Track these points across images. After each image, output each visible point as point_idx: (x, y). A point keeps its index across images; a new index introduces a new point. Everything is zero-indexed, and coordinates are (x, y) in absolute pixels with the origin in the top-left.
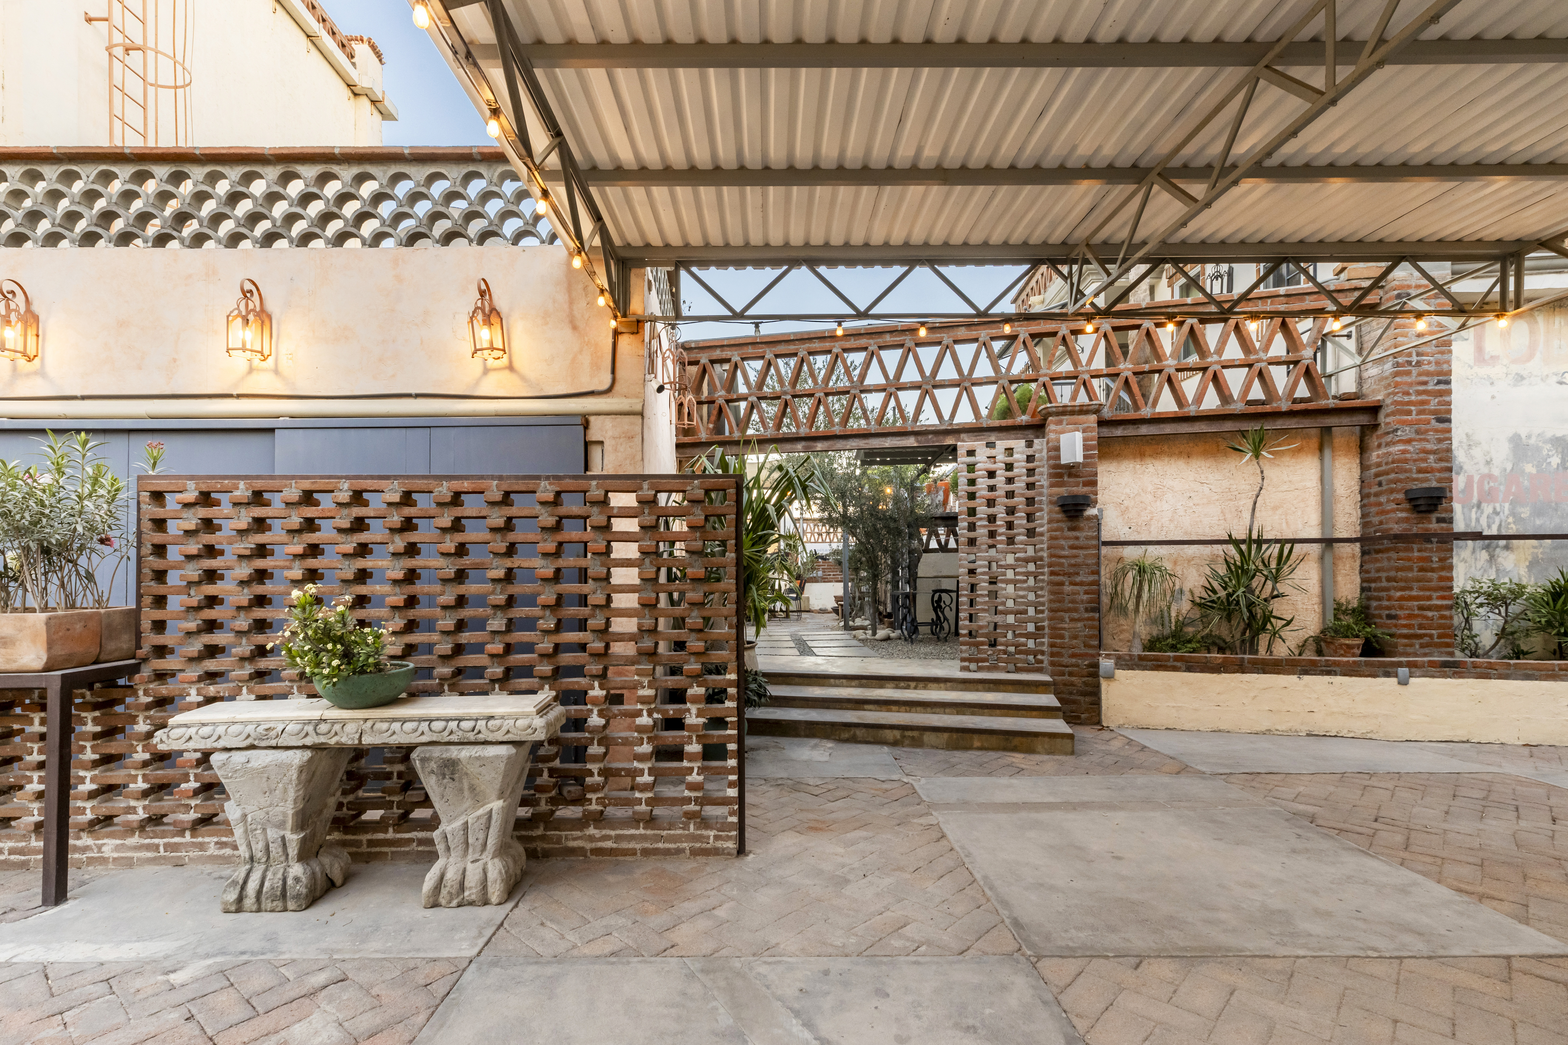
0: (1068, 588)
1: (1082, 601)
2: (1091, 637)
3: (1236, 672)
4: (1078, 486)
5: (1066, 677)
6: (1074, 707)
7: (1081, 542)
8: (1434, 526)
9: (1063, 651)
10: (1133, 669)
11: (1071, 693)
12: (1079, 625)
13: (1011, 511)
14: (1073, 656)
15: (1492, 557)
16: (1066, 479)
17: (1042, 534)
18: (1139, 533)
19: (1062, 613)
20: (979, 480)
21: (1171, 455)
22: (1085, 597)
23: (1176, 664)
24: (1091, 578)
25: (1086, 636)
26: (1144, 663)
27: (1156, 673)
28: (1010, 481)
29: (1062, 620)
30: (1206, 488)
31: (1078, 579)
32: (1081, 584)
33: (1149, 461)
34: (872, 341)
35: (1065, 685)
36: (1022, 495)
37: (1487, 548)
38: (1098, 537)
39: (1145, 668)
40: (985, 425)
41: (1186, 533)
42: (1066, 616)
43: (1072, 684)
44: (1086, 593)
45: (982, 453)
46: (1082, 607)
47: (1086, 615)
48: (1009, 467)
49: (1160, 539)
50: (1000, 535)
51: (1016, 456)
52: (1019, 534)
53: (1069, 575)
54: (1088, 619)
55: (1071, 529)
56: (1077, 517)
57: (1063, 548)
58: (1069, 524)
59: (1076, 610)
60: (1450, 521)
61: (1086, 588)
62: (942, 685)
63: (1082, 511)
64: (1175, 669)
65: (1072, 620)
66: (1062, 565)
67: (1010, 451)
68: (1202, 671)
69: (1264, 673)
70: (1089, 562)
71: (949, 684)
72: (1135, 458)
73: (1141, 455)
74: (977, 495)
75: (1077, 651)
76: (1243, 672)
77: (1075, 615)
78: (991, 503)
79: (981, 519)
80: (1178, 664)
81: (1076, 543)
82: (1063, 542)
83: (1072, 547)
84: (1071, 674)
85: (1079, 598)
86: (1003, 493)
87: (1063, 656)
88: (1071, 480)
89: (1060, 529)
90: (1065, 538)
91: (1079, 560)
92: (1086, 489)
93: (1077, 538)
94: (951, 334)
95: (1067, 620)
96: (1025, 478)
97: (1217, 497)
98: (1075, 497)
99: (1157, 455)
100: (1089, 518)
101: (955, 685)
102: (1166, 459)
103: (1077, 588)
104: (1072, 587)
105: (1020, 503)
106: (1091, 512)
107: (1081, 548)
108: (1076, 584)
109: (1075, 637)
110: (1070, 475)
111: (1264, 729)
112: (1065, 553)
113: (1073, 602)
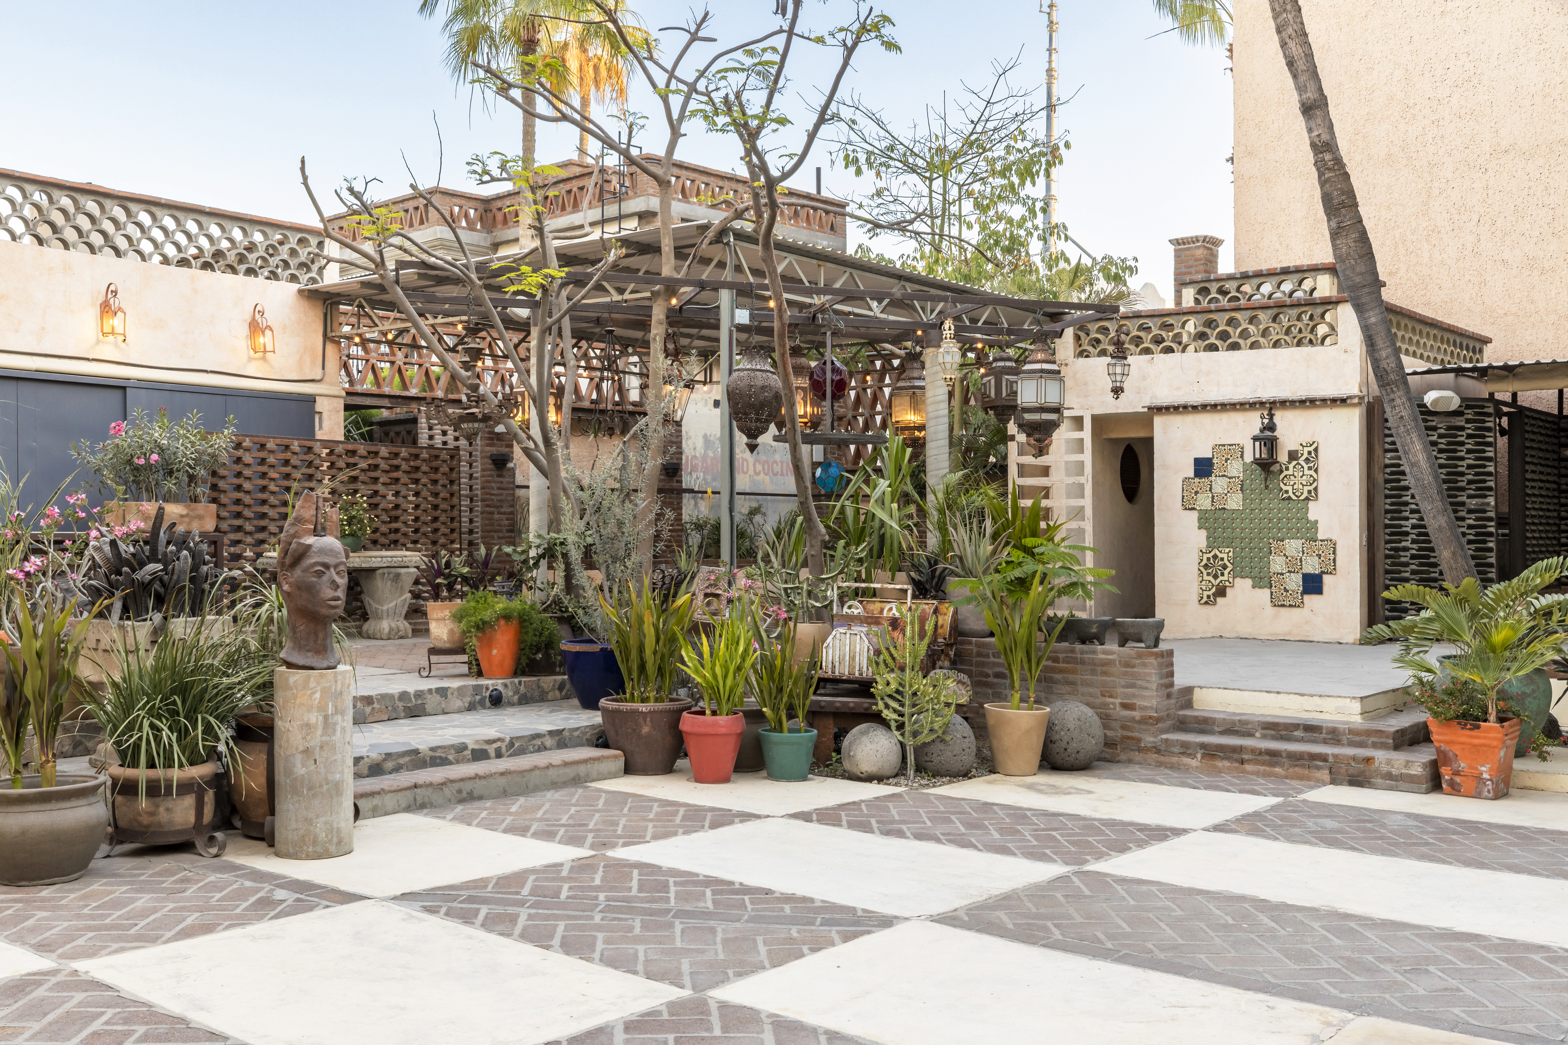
0: (496, 516)
1: (505, 525)
4: (502, 447)
7: (504, 485)
8: (675, 484)
15: (696, 504)
16: (495, 441)
17: (477, 478)
19: (493, 533)
22: (506, 522)
24: (510, 510)
29: (493, 538)
31: (502, 510)
32: (504, 513)
37: (694, 498)
38: (514, 482)
42: (495, 535)
44: (507, 519)
46: (504, 529)
47: (507, 535)
53: (497, 507)
54: (508, 537)
55: (499, 476)
56: (501, 468)
57: (492, 489)
58: (496, 472)
59: (500, 531)
60: (681, 482)
61: (507, 516)
63: (505, 465)
65: (499, 538)
66: (492, 500)
70: (509, 499)
77: (501, 535)
81: (501, 485)
82: (492, 485)
83: (499, 488)
85: (503, 523)
88: (498, 442)
89: (491, 476)
90: (495, 482)
91: (502, 497)
92: (507, 450)
93: (501, 482)
95: (496, 538)
98: (501, 454)
100: (508, 469)
103: (502, 516)
106: (510, 465)
107: (504, 489)
108: (501, 513)
110: (498, 439)
112: (495, 492)
113: (500, 525)
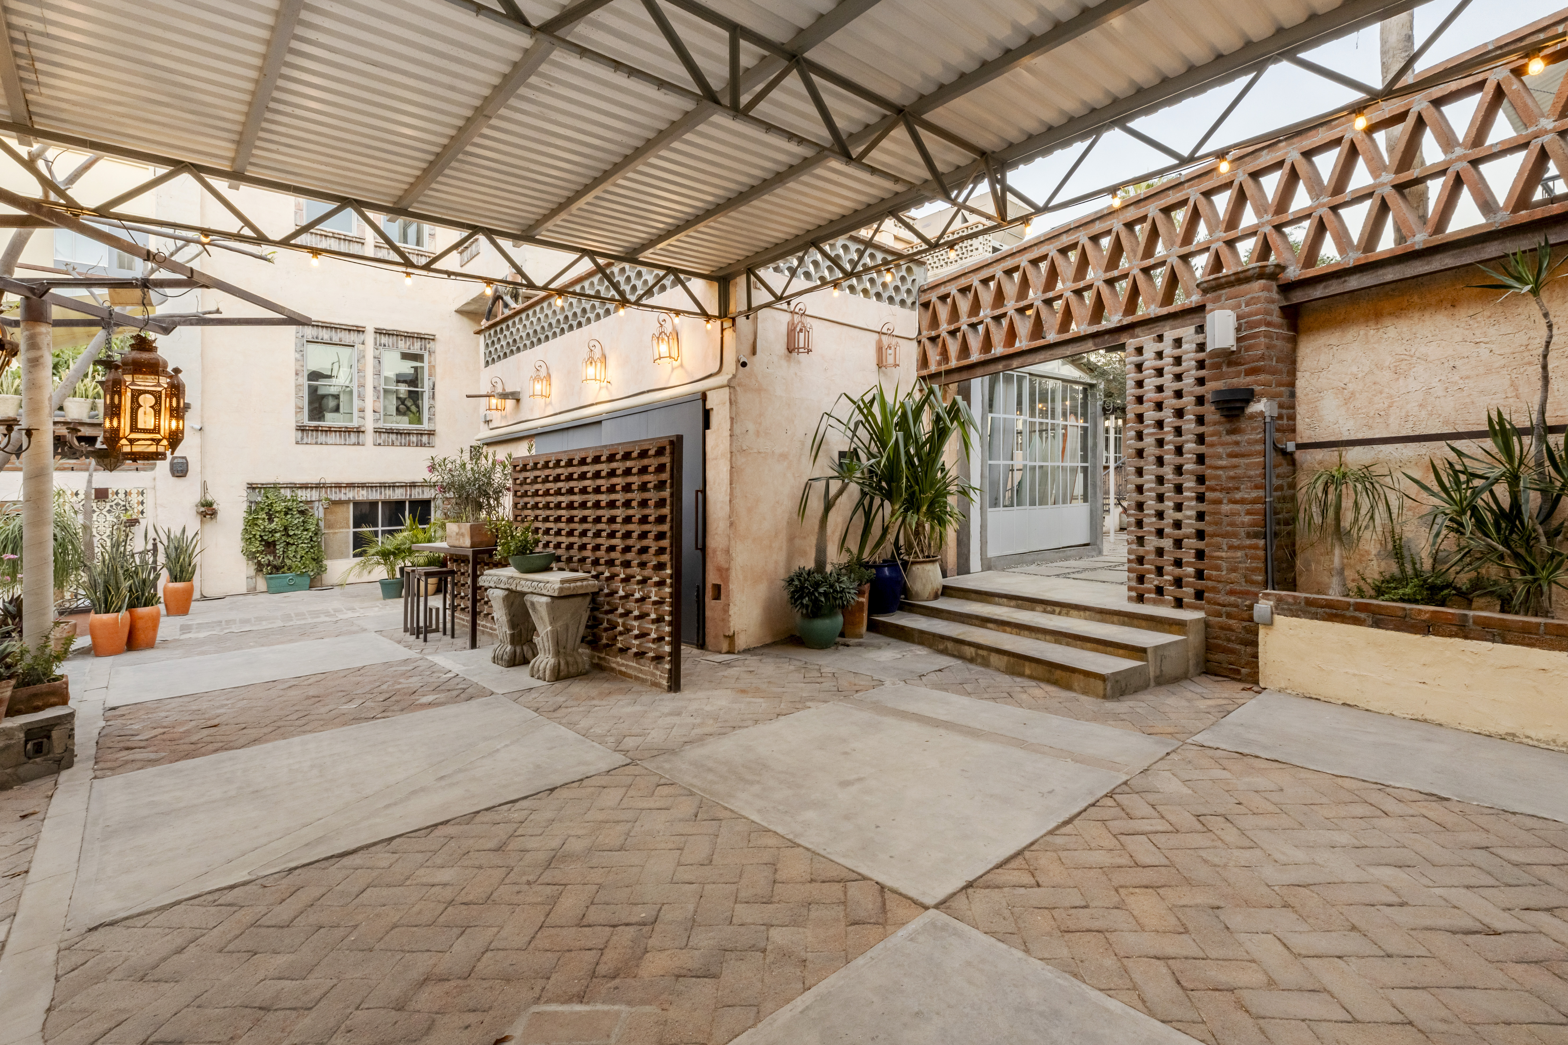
0: (1226, 508)
1: (1243, 523)
2: (1254, 570)
3: (1456, 635)
4: (1238, 376)
5: (1224, 619)
6: (1232, 658)
7: (1243, 449)
9: (1220, 586)
10: (1298, 616)
11: (1229, 640)
12: (1239, 554)
13: (1179, 413)
14: (1232, 593)
16: (1224, 369)
18: (1370, 427)
19: (1219, 539)
20: (1146, 381)
21: (1423, 308)
22: (1247, 519)
23: (1357, 614)
24: (1254, 494)
25: (1247, 569)
26: (1313, 609)
27: (1329, 624)
28: (1178, 377)
29: (1219, 547)
30: (1483, 350)
31: (1238, 496)
32: (1242, 501)
33: (1387, 321)
34: (1051, 247)
35: (1222, 628)
36: (1191, 393)
38: (1290, 438)
39: (1315, 617)
40: (1153, 316)
41: (1446, 423)
42: (1224, 542)
43: (1230, 629)
44: (1248, 513)
45: (1151, 348)
46: (1242, 532)
47: (1248, 542)
48: (1178, 361)
49: (1403, 433)
50: (1168, 443)
51: (1185, 346)
52: (1187, 441)
53: (1228, 490)
54: (1250, 547)
55: (1230, 432)
56: (1237, 416)
57: (1220, 458)
58: (1228, 426)
59: (1235, 535)
61: (1248, 507)
62: (1082, 613)
63: (1242, 409)
64: (1357, 621)
65: (1231, 547)
67: (1178, 342)
68: (1397, 629)
69: (1504, 642)
70: (1252, 473)
71: (1088, 613)
72: (1367, 321)
73: (1377, 316)
74: (1145, 398)
75: (1237, 587)
76: (1466, 637)
77: (1235, 542)
78: (1159, 406)
79: (1148, 426)
80: (1363, 615)
81: (1236, 449)
82: (1220, 450)
83: (1231, 455)
84: (1229, 616)
85: (1238, 520)
86: (1171, 393)
87: (1219, 592)
88: (1230, 370)
89: (1217, 434)
90: (1223, 444)
91: (1239, 471)
92: (1248, 380)
93: (1237, 443)
94: (1121, 217)
95: (1225, 547)
96: (1193, 372)
97: (1503, 362)
98: (1233, 391)
99: (1399, 312)
100: (1252, 417)
101: (1093, 614)
102: (1417, 315)
103: (1237, 507)
104: (1231, 506)
105: (1189, 403)
106: (1255, 408)
107: (1243, 456)
108: (1235, 502)
109: (1234, 570)
110: (1230, 364)
111: (1502, 731)
112: (1223, 463)
113: (1232, 524)
